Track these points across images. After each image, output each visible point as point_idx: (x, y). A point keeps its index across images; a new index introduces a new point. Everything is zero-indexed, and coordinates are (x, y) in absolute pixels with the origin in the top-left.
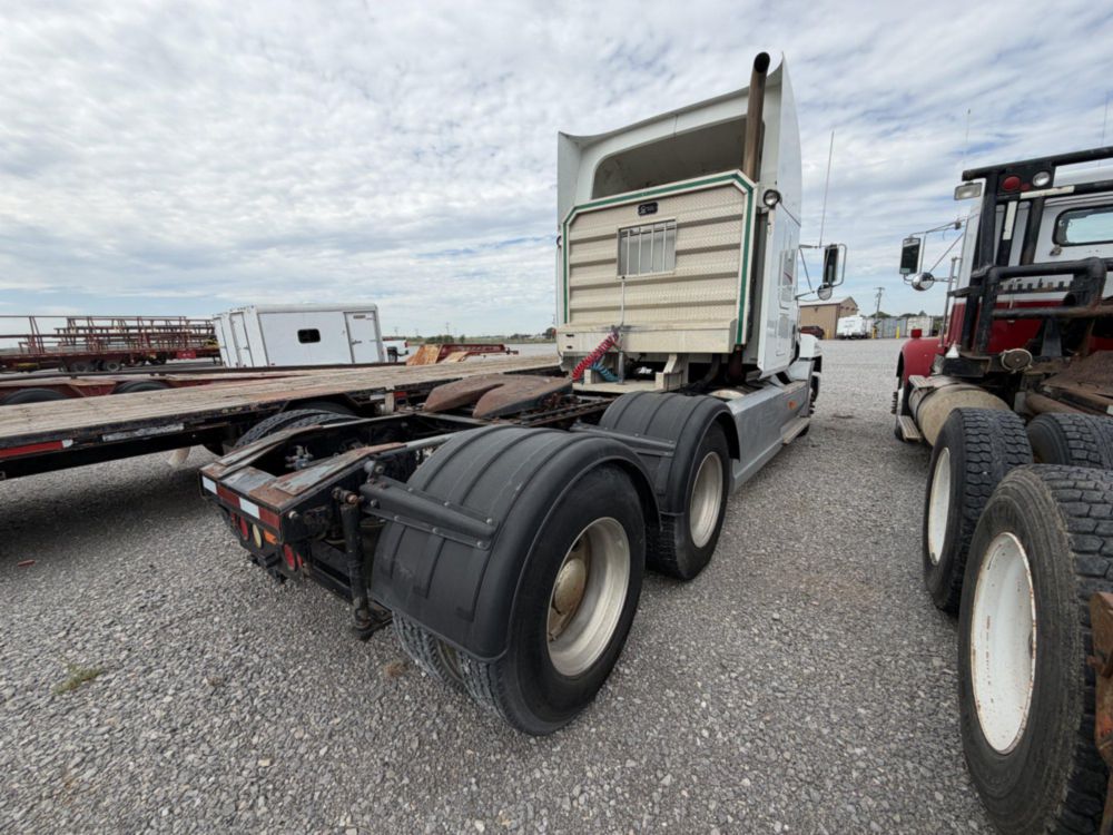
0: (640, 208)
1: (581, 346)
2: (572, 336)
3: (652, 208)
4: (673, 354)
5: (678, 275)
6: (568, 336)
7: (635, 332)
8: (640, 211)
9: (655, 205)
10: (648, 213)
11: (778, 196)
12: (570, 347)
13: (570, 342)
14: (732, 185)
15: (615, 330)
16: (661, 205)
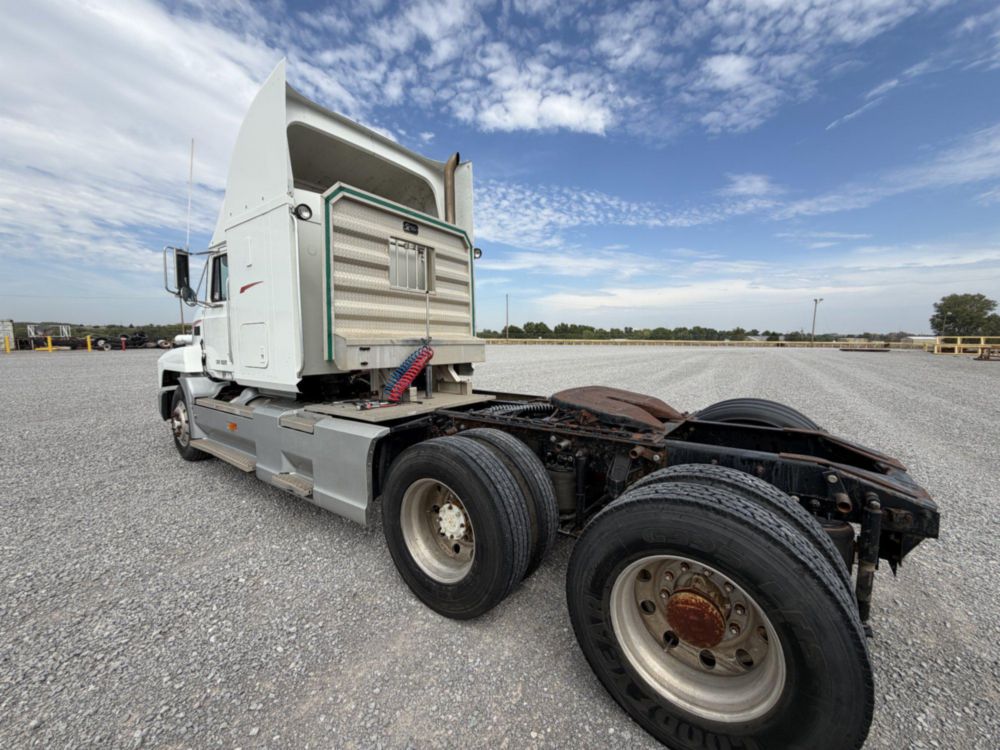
0: (405, 223)
1: (378, 361)
2: (368, 349)
3: (413, 229)
4: (450, 365)
5: (438, 297)
6: (362, 349)
7: (436, 345)
8: (405, 227)
9: (417, 228)
10: (411, 232)
11: (481, 253)
12: (364, 364)
13: (365, 356)
14: (461, 238)
15: (425, 343)
16: (420, 230)
